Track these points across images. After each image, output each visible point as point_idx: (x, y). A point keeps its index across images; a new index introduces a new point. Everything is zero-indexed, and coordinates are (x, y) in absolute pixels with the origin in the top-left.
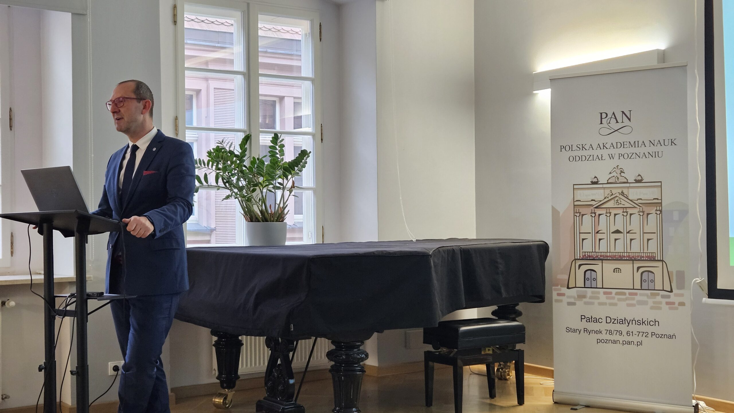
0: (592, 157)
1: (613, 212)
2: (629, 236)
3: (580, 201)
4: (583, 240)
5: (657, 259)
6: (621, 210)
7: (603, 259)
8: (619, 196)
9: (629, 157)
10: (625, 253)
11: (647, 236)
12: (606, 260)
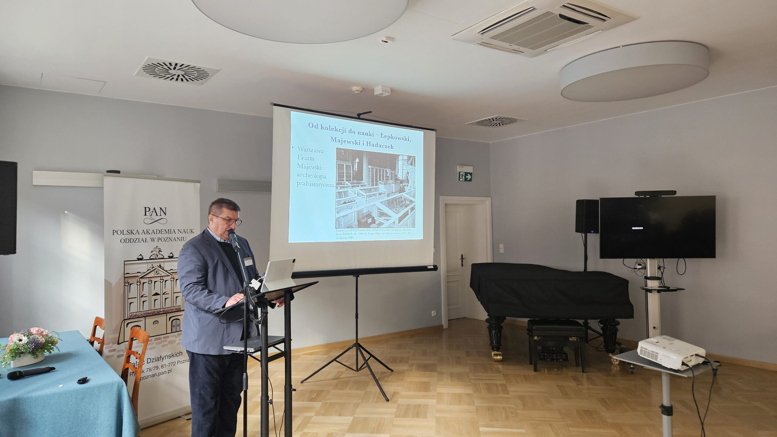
0: (138, 240)
1: (154, 280)
2: (165, 296)
3: (128, 273)
4: (130, 303)
5: (181, 310)
6: (159, 278)
7: (146, 315)
8: (157, 268)
9: (165, 241)
10: (162, 309)
11: (176, 295)
12: (148, 316)
